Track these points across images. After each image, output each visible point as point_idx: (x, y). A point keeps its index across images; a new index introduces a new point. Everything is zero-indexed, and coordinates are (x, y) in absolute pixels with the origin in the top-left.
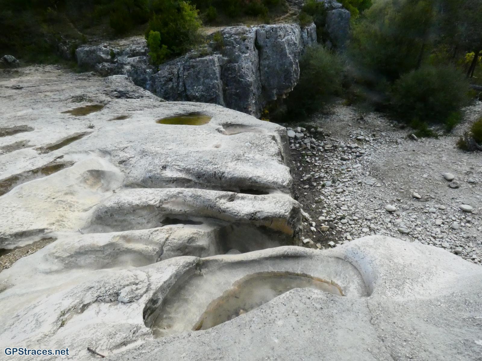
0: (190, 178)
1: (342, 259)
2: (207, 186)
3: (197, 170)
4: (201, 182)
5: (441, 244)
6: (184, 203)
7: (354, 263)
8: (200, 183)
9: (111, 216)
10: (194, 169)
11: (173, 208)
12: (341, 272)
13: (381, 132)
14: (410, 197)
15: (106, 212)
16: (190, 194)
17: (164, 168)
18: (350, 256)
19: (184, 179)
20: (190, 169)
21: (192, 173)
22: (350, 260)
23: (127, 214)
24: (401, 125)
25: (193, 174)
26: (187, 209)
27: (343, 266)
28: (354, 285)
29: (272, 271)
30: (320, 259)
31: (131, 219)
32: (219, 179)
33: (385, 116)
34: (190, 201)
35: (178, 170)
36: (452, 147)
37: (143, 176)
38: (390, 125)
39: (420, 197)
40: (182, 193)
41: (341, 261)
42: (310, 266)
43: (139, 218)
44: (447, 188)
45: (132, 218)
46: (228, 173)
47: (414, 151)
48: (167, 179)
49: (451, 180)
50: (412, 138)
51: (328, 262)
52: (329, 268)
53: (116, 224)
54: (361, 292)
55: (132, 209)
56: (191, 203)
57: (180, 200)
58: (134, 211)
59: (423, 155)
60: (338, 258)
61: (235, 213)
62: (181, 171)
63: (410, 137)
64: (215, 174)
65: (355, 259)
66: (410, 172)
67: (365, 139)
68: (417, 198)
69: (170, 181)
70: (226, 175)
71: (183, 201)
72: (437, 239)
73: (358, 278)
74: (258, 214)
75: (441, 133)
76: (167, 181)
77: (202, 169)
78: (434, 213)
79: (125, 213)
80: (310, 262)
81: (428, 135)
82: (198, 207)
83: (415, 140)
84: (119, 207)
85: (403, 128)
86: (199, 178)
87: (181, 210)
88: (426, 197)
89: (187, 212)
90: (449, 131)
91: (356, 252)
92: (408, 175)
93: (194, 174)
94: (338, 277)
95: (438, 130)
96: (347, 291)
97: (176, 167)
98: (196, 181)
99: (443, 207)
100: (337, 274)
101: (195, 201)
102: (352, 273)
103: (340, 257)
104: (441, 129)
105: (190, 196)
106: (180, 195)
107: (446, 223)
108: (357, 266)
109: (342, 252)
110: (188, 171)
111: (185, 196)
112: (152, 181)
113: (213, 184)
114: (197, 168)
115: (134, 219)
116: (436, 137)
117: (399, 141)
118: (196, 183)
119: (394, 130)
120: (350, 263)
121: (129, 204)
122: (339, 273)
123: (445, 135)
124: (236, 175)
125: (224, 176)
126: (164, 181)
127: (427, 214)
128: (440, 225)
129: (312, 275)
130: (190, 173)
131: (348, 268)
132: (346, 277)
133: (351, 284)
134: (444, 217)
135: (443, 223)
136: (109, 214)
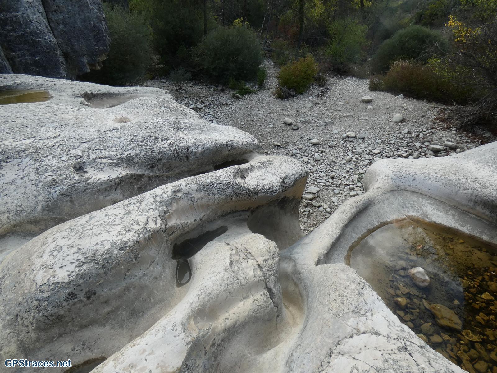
0: (140, 172)
1: (396, 190)
2: (168, 178)
3: (145, 154)
4: (158, 173)
5: (319, 176)
6: (193, 206)
7: (409, 188)
8: (157, 177)
9: (89, 298)
10: (138, 154)
11: (183, 222)
12: (404, 203)
13: (207, 97)
14: (272, 147)
15: (72, 295)
16: (194, 186)
17: (79, 168)
18: (400, 183)
19: (132, 176)
20: (131, 156)
21: (138, 162)
22: (403, 187)
23: (128, 270)
24: (219, 88)
25: (141, 165)
26: (202, 215)
27: (401, 197)
28: (429, 208)
29: (358, 238)
30: (380, 200)
31: (140, 278)
32: (185, 158)
33: (199, 83)
34: (202, 198)
35: (110, 165)
36: (271, 98)
37: (40, 198)
38: (210, 90)
39: (279, 144)
40: (179, 191)
41: (395, 193)
42: (379, 212)
43: (151, 268)
44: (292, 131)
45: (141, 273)
46: (194, 145)
47: (247, 108)
48: (105, 186)
49: (290, 124)
50: (237, 98)
51: (388, 199)
52: (393, 204)
53: (107, 309)
54: (442, 209)
55: (132, 255)
56: (204, 201)
57: (184, 203)
58: (137, 257)
59: (257, 109)
60: (391, 191)
61: (269, 189)
62: (117, 165)
63: (235, 97)
64: (177, 153)
65: (407, 184)
66: (258, 126)
67: (197, 107)
68: (278, 146)
69: (111, 187)
70: (192, 149)
71: (190, 202)
72: (314, 173)
73: (424, 200)
74: (286, 181)
75: (256, 88)
76: (106, 190)
77: (153, 152)
78: (298, 153)
79: (123, 272)
80: (375, 208)
81: (248, 92)
82: (216, 202)
83: (240, 99)
84: (103, 266)
85: (222, 90)
86: (152, 167)
87: (195, 220)
88: (283, 143)
89: (203, 219)
90: (261, 86)
91: (402, 177)
92: (258, 128)
93: (142, 163)
94: (406, 209)
95: (252, 87)
96: (428, 216)
97: (104, 160)
98: (151, 174)
99: (300, 146)
100: (404, 206)
101: (209, 194)
102: (415, 199)
103: (392, 189)
104: (254, 85)
105: (197, 190)
106: (180, 195)
107: (310, 158)
108: (414, 190)
109: (390, 183)
110: (129, 161)
111: (188, 194)
112: (72, 202)
113: (177, 171)
114: (143, 153)
115: (144, 275)
116: (255, 93)
117: (228, 102)
118: (150, 178)
119: (217, 94)
120: (404, 190)
121: (121, 249)
122: (404, 205)
123: (260, 90)
124: (208, 146)
125: (192, 153)
126: (98, 191)
127: (294, 156)
128: (308, 162)
129: (388, 220)
130: (135, 164)
131: (406, 195)
132: (414, 204)
133: (425, 208)
134: (306, 154)
135: (309, 159)
136: (81, 296)
